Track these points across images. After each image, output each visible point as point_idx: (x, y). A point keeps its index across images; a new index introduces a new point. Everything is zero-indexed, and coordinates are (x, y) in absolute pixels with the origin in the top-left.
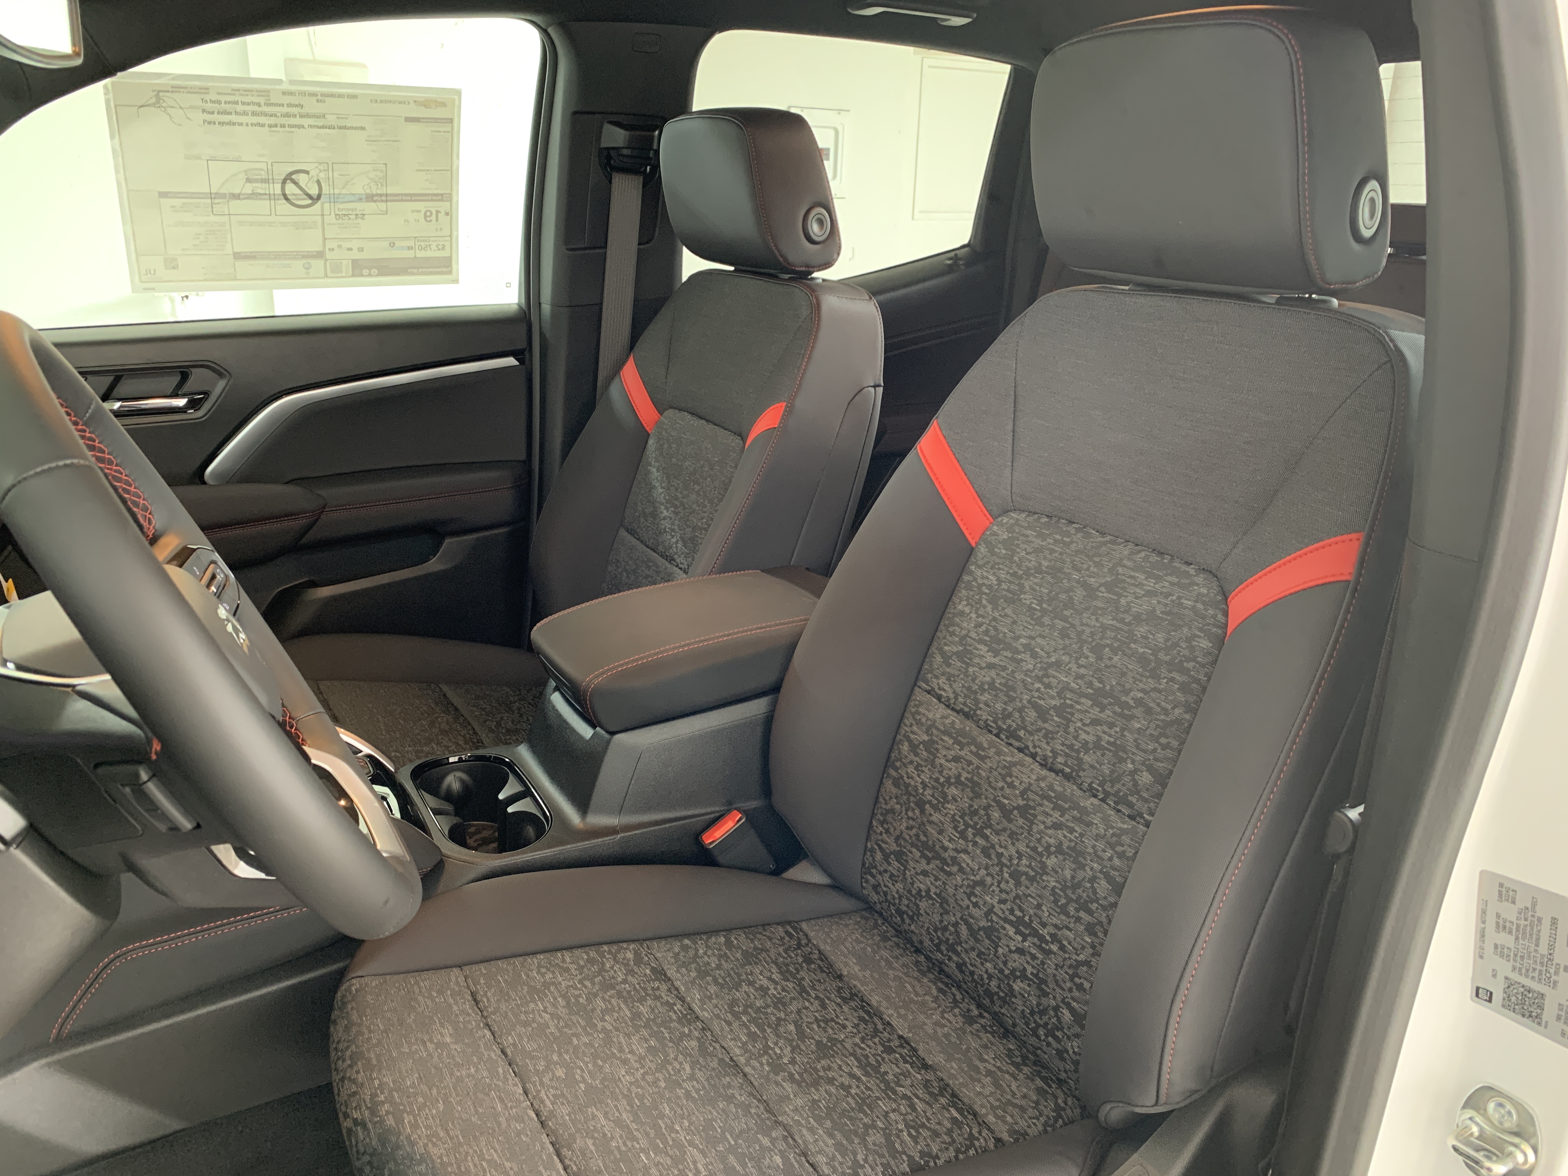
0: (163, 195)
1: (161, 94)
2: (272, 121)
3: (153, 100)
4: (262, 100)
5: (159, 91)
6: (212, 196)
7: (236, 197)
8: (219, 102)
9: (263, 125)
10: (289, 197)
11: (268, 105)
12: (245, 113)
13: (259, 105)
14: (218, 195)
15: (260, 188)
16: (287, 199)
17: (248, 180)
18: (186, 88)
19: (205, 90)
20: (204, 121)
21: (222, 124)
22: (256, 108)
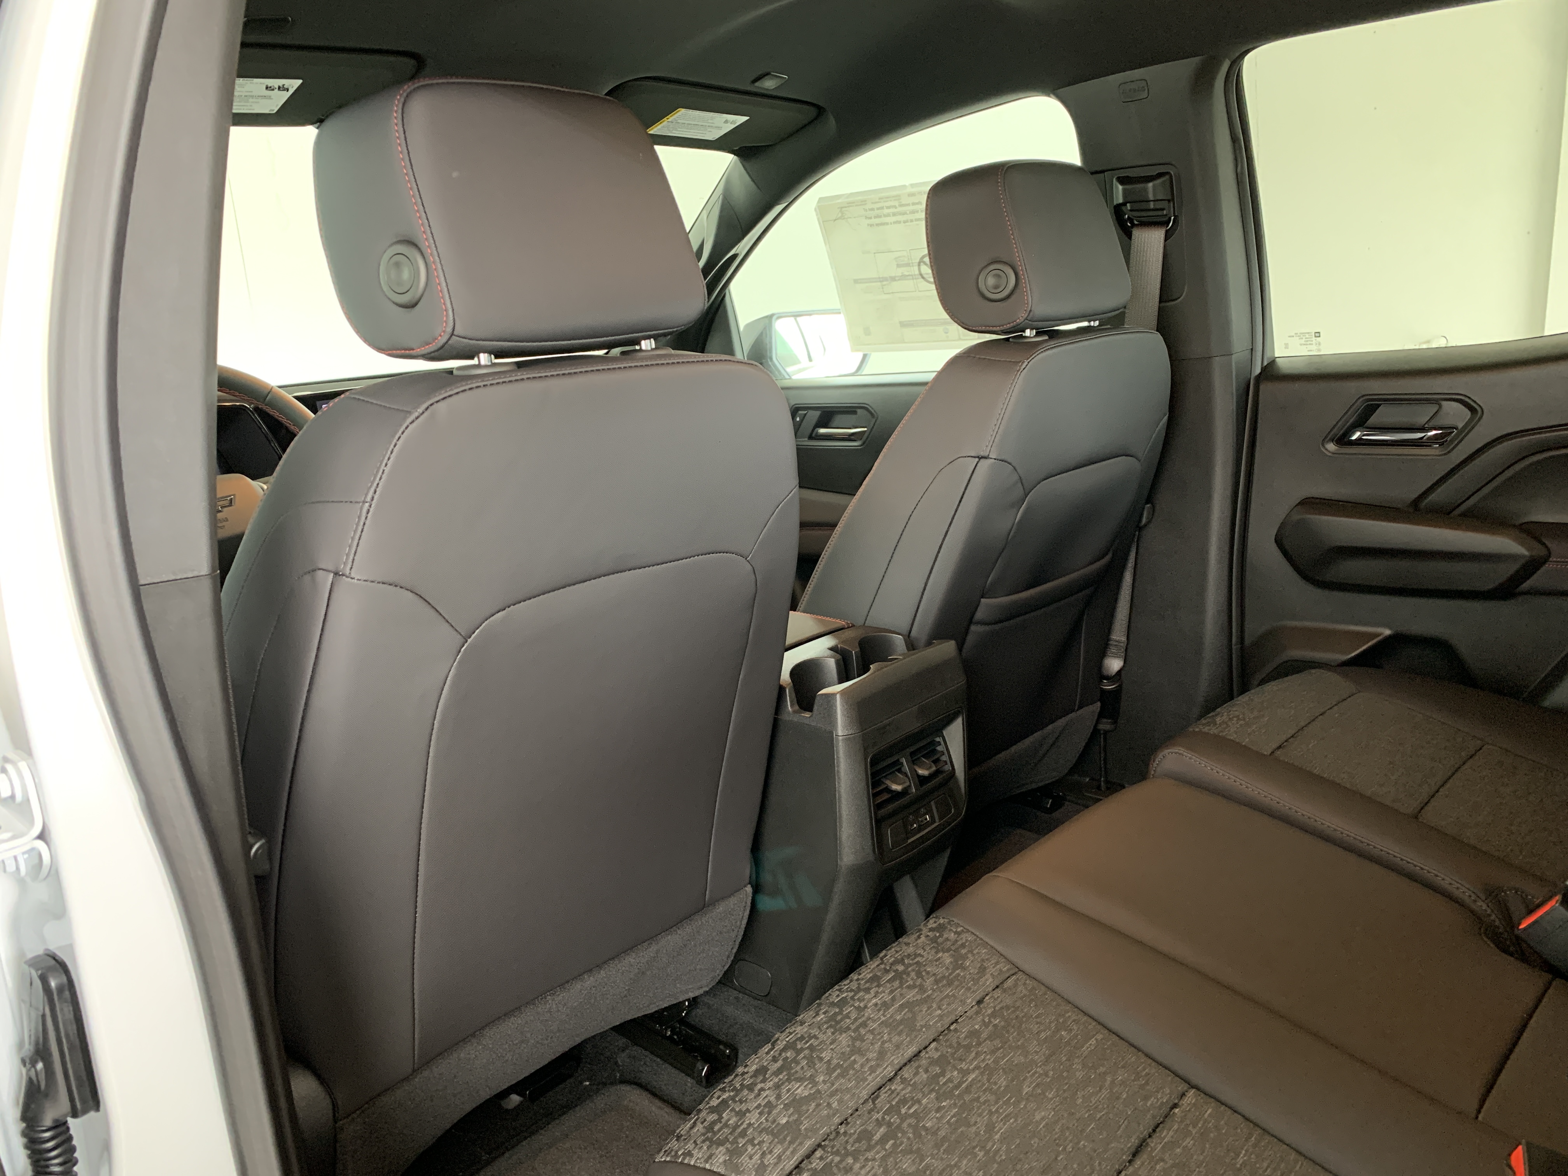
0: (856, 281)
1: (843, 209)
2: (905, 218)
3: (840, 215)
4: (896, 203)
5: (842, 208)
6: (882, 280)
7: (893, 279)
8: (872, 209)
9: (899, 222)
10: (925, 276)
11: (901, 205)
12: (888, 215)
13: (895, 207)
14: (885, 279)
15: (905, 271)
16: (923, 278)
17: (898, 266)
18: (853, 203)
19: (864, 202)
20: (868, 225)
21: (877, 225)
22: (892, 210)
